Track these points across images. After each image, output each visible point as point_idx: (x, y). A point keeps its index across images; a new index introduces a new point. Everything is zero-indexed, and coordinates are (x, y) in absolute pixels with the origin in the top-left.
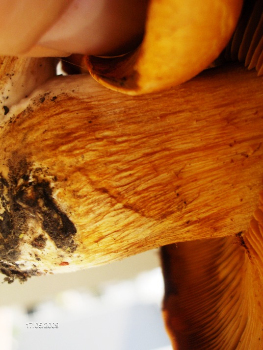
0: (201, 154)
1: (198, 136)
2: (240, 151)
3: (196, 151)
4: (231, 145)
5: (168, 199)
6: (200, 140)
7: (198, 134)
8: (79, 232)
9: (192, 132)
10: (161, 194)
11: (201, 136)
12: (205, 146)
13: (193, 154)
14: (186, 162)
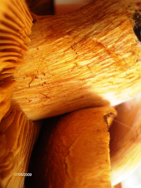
0: (62, 78)
1: (64, 88)
2: (40, 80)
3: (65, 80)
4: (45, 83)
5: (82, 51)
6: (63, 86)
7: (63, 89)
8: (132, 29)
9: (67, 90)
10: (86, 54)
11: (62, 88)
12: (60, 82)
13: (67, 78)
14: (71, 73)
